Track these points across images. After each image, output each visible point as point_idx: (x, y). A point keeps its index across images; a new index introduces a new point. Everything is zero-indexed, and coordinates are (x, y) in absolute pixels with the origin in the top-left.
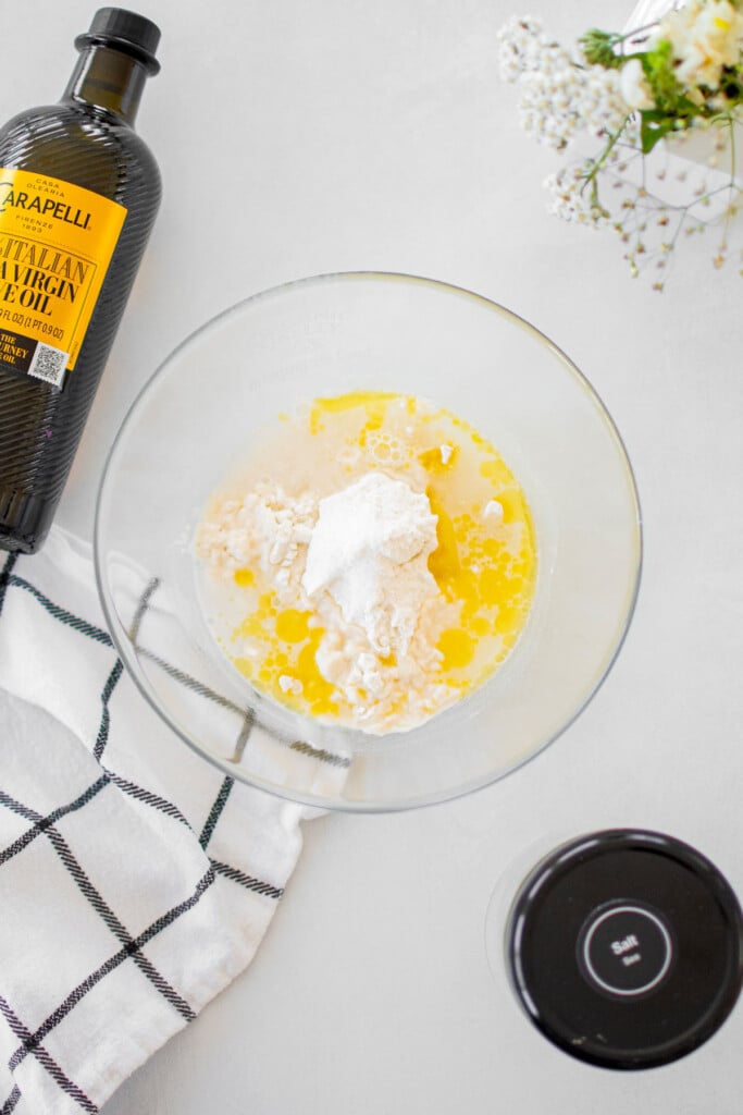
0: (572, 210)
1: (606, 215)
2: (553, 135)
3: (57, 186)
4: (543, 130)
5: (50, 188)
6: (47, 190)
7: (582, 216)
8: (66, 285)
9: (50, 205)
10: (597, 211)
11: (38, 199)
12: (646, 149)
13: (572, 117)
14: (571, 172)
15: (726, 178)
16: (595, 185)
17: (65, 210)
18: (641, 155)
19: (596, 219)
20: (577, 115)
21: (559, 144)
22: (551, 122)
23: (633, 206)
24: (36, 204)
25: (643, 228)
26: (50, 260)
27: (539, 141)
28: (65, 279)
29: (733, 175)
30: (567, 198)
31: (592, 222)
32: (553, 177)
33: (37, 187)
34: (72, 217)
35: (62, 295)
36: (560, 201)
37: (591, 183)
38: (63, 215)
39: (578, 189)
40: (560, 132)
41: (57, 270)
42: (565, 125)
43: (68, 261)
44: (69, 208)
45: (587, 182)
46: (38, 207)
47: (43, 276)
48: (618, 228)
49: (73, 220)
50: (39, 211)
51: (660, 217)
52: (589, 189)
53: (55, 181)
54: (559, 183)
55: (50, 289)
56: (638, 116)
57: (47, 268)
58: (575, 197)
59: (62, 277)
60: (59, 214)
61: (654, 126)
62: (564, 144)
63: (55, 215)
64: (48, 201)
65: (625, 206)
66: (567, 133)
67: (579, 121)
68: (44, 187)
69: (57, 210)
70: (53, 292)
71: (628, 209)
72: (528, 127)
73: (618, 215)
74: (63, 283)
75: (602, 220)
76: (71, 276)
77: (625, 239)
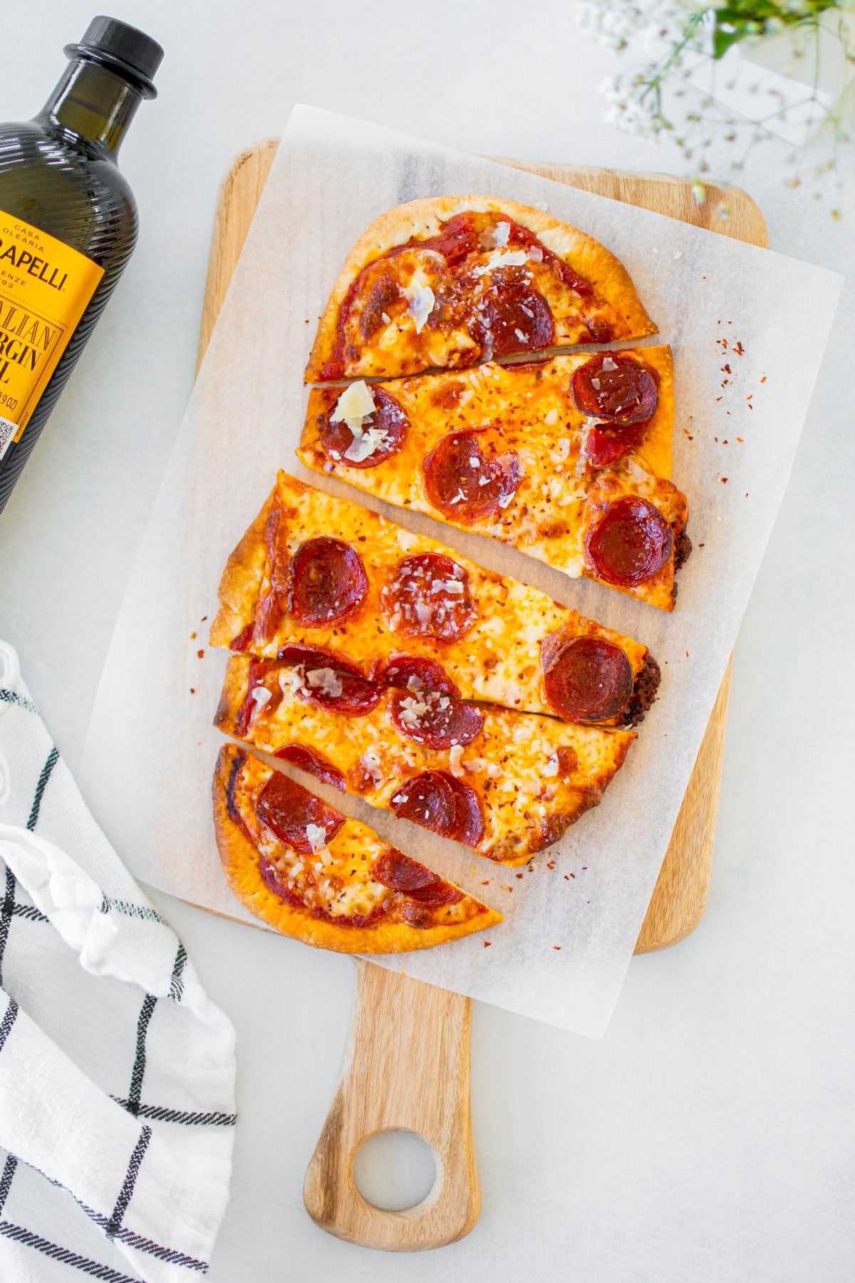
0: (630, 120)
1: (669, 126)
2: (611, 34)
3: (37, 237)
4: (600, 27)
5: (29, 239)
6: (25, 240)
7: (641, 130)
8: (29, 351)
9: (26, 258)
10: (658, 123)
11: (13, 248)
12: (718, 54)
13: (632, 13)
14: (629, 76)
15: (807, 91)
16: (659, 91)
17: (42, 266)
18: (711, 62)
19: (657, 131)
20: (638, 12)
21: (618, 44)
22: (609, 19)
23: (698, 119)
24: (11, 254)
25: (707, 144)
26: (16, 322)
27: (596, 41)
28: (30, 345)
29: (816, 87)
30: (623, 107)
31: (652, 134)
32: (608, 82)
33: (15, 233)
34: (47, 276)
35: (23, 363)
36: (615, 110)
37: (654, 91)
38: (38, 272)
39: (637, 97)
40: (619, 30)
41: (22, 334)
42: (625, 23)
43: (36, 325)
44: (47, 265)
45: (649, 90)
46: (13, 258)
47: (7, 339)
48: (680, 143)
49: (49, 280)
50: (13, 263)
51: (726, 131)
52: (651, 96)
53: (36, 231)
54: (617, 89)
55: (11, 354)
56: (712, 15)
57: (12, 331)
58: (633, 108)
59: (26, 342)
60: (34, 270)
61: (727, 28)
62: (624, 44)
63: (29, 271)
64: (24, 253)
65: (690, 118)
66: (627, 32)
67: (640, 19)
68: (23, 236)
69: (33, 265)
70: (14, 358)
71: (692, 123)
72: (585, 23)
73: (681, 130)
74: (27, 348)
75: (664, 132)
76: (36, 342)
77: (688, 155)
